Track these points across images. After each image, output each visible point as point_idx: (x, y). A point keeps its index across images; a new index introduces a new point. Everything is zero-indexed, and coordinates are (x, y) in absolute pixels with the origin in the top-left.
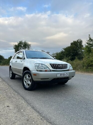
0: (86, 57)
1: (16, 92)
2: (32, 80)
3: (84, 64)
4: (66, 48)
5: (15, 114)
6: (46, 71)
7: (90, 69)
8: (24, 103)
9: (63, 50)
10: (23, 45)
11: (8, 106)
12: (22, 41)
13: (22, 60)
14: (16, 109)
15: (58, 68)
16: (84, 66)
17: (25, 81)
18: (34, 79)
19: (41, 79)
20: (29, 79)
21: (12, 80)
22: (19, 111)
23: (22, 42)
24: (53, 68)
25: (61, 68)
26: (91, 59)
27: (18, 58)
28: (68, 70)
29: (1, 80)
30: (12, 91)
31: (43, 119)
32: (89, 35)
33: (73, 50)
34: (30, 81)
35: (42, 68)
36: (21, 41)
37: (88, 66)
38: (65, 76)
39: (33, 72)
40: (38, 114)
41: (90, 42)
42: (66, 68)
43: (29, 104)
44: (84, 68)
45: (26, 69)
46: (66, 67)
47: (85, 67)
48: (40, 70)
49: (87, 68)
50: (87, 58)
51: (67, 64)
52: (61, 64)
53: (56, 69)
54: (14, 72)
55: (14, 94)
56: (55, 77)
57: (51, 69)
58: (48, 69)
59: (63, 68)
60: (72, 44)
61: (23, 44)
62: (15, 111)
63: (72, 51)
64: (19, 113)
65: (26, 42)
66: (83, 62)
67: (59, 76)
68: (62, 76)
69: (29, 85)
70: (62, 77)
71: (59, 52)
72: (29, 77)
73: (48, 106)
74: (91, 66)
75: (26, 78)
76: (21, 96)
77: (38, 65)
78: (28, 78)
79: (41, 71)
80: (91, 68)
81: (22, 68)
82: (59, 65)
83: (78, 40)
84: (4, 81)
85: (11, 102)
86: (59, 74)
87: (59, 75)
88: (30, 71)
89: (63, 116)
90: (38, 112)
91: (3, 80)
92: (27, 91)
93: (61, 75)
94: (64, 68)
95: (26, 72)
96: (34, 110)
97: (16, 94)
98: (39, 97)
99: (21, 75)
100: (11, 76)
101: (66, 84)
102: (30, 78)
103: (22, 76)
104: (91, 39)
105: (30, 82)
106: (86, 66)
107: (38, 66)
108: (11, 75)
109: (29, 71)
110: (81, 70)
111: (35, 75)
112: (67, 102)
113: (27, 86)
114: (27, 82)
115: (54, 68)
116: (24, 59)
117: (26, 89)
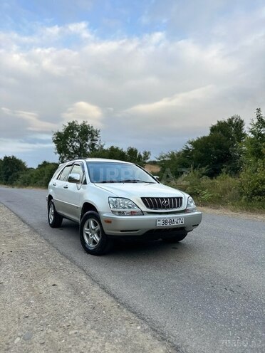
0: (248, 171)
1: (67, 257)
2: (101, 233)
3: (243, 187)
4: (199, 141)
5: (70, 298)
6: (132, 213)
7: (258, 204)
8: (84, 279)
9: (190, 146)
10: (77, 134)
11: (54, 285)
12: (76, 123)
13: (79, 185)
14: (70, 290)
15: (160, 208)
16: (241, 194)
17: (88, 235)
18: (107, 231)
19: (121, 231)
20: (94, 230)
21: (55, 229)
22: (77, 292)
23: (76, 125)
24: (147, 207)
25: (168, 208)
26: (261, 175)
27: (71, 180)
28: (185, 211)
29: (28, 230)
30: (59, 256)
31: (121, 307)
32: (259, 110)
33: (216, 148)
34: (98, 233)
35: (124, 208)
36: (74, 122)
37: (254, 194)
38: (175, 224)
39: (105, 215)
40: (112, 299)
41: (259, 129)
42: (178, 206)
43: (95, 281)
44: (242, 201)
45: (88, 207)
46: (178, 204)
47: (244, 197)
48: (119, 212)
49: (250, 200)
50: (250, 174)
51: (181, 198)
52: (166, 199)
53: (156, 208)
54: (60, 212)
55: (63, 263)
56: (152, 227)
57: (144, 208)
58: (136, 209)
59: (171, 207)
60: (213, 129)
61: (78, 131)
62: (69, 293)
63: (213, 149)
64: (77, 296)
65: (87, 124)
66: (241, 183)
67: (160, 224)
68: (168, 225)
69: (94, 242)
70: (168, 228)
71: (178, 151)
72: (95, 225)
73: (132, 286)
74: (260, 194)
75: (88, 227)
76: (79, 267)
77: (114, 200)
78: (93, 227)
79: (121, 213)
80: (260, 200)
81: (81, 205)
82: (162, 199)
83: (233, 118)
84: (36, 231)
85: (60, 278)
86: (160, 219)
87: (161, 222)
88: (97, 211)
89: (160, 303)
90: (114, 296)
91: (34, 230)
92: (90, 256)
93: (165, 221)
94: (175, 207)
95: (88, 214)
96: (104, 293)
97: (68, 262)
98: (115, 269)
99: (78, 219)
100: (51, 221)
101: (183, 241)
102: (98, 227)
103: (80, 223)
104: (262, 120)
105: (99, 236)
106: (248, 195)
107: (116, 202)
108: (52, 217)
109: (94, 212)
110: (233, 205)
111: (109, 221)
112: (174, 281)
113: (92, 246)
114: (92, 237)
115: (151, 208)
116: (85, 183)
117: (88, 251)
